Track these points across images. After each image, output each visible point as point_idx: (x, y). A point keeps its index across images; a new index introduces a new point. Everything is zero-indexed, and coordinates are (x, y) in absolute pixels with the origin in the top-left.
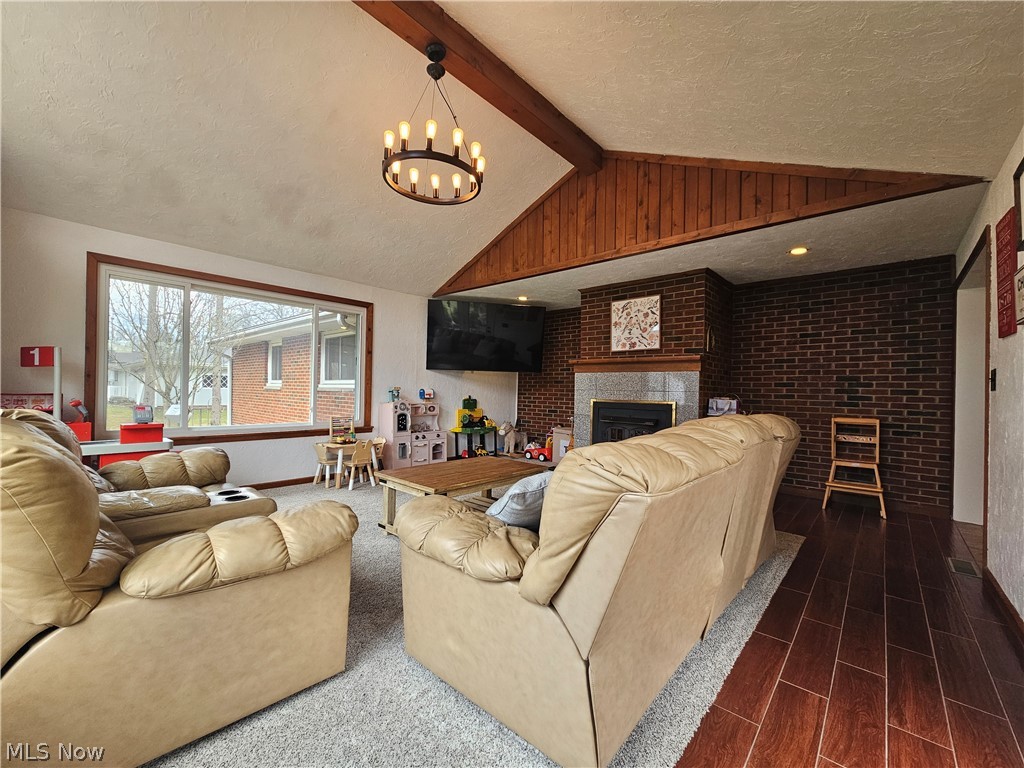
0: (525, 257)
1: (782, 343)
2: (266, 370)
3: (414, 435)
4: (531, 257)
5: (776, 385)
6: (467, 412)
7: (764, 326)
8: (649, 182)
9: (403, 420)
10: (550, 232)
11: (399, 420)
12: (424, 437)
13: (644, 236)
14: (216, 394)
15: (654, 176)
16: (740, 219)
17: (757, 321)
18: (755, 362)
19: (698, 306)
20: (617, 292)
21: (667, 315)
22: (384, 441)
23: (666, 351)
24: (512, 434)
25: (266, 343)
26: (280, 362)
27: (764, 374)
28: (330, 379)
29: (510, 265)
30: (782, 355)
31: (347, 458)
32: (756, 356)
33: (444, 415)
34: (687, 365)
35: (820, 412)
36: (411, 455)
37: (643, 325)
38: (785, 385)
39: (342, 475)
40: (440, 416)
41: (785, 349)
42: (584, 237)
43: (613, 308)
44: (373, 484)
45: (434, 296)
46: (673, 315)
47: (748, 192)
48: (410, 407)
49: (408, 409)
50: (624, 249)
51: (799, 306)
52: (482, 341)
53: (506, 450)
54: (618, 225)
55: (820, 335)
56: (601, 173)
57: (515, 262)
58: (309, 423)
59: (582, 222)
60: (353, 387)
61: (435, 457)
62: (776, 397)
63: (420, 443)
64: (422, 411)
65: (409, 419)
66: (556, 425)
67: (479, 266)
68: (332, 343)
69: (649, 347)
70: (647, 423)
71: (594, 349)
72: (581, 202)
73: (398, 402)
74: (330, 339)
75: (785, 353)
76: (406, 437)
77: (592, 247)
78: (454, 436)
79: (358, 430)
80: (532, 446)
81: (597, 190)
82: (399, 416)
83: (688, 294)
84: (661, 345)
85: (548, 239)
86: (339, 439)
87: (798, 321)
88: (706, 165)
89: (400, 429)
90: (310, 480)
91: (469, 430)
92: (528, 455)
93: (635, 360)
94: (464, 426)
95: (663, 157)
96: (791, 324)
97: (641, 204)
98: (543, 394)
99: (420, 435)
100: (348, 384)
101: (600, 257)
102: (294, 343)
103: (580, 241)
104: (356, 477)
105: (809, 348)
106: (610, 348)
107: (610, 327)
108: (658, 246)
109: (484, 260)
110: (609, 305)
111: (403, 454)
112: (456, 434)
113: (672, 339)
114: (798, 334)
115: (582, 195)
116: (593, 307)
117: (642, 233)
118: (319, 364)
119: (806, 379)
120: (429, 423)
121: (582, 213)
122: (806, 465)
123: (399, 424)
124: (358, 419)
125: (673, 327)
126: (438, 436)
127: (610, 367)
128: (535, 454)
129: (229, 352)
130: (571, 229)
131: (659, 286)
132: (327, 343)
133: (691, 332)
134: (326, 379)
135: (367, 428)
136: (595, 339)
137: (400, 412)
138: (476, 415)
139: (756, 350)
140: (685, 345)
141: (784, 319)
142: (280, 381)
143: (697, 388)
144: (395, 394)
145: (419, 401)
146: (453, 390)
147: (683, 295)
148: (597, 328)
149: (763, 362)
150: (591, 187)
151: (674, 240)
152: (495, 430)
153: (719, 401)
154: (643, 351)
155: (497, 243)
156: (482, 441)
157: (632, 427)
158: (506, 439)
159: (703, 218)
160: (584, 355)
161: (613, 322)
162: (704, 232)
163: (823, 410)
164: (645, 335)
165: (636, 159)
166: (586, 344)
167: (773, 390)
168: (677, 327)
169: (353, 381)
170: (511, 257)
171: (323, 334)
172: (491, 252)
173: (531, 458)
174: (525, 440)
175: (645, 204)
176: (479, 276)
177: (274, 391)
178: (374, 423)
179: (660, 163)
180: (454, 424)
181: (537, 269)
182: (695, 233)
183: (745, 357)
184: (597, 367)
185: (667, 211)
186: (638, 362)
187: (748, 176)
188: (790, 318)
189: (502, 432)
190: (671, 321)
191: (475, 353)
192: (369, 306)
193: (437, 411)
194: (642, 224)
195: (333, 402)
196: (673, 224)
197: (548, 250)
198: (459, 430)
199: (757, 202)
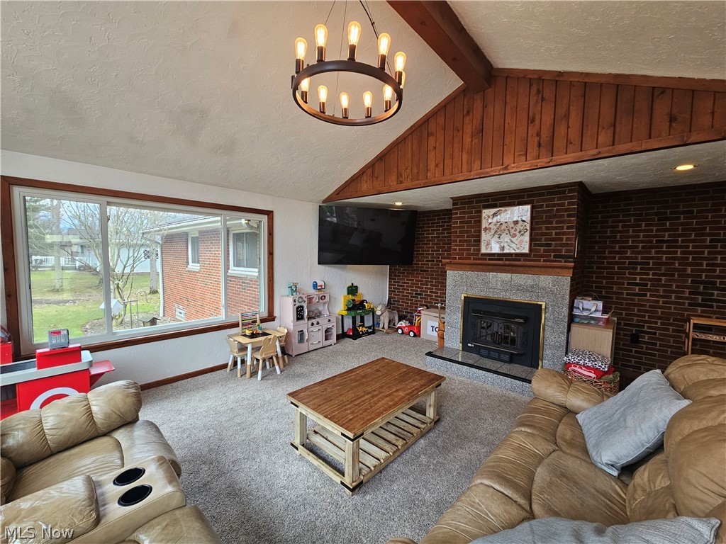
0: (409, 171)
1: (637, 247)
2: (188, 255)
3: (310, 322)
4: (415, 171)
5: (628, 284)
6: (351, 297)
7: (619, 232)
8: (543, 99)
9: (300, 311)
10: (435, 148)
11: (297, 312)
12: (318, 323)
13: (535, 153)
14: (153, 266)
15: (548, 93)
16: (650, 138)
17: (613, 227)
18: (608, 263)
19: (569, 216)
20: (488, 201)
21: (537, 223)
22: (286, 331)
23: (535, 256)
24: (386, 314)
25: (186, 234)
26: (198, 250)
27: (617, 273)
28: (237, 266)
29: (394, 177)
30: (637, 258)
31: (256, 349)
32: (609, 257)
33: (332, 300)
34: (558, 270)
35: (672, 311)
36: (307, 340)
37: (512, 231)
38: (637, 284)
39: (252, 365)
40: (329, 303)
41: (640, 253)
42: (470, 153)
43: (484, 215)
44: (278, 372)
45: (324, 202)
46: (543, 223)
47: (661, 109)
48: (306, 300)
49: (305, 302)
50: (513, 165)
51: (656, 214)
52: (355, 233)
53: (381, 326)
54: (507, 142)
55: (677, 241)
56: (489, 92)
57: (399, 175)
58: (221, 318)
59: (467, 139)
60: (257, 274)
61: (326, 339)
62: (628, 294)
63: (315, 328)
64: (315, 300)
65: (306, 310)
66: (422, 306)
67: (365, 178)
68: (238, 237)
69: (518, 251)
70: (517, 320)
71: (464, 250)
72: (467, 119)
73: (297, 296)
74: (237, 234)
75: (640, 256)
76: (304, 325)
77: (478, 163)
78: (340, 317)
79: (263, 321)
80: (403, 324)
81: (484, 107)
82: (297, 308)
83: (559, 205)
84: (531, 250)
85: (432, 155)
86: (248, 332)
87: (655, 228)
88: (612, 81)
89: (298, 319)
90: (225, 366)
91: (353, 313)
92: (400, 331)
93: (505, 262)
94: (349, 309)
95: (560, 74)
96: (647, 231)
97: (533, 121)
98: (410, 280)
99: (315, 321)
100: (253, 272)
101: (487, 173)
102: (207, 235)
103: (465, 156)
104: (264, 367)
105: (665, 253)
106: (479, 250)
107: (480, 231)
108: (551, 164)
109: (369, 171)
110: (480, 212)
111: (301, 340)
112: (342, 316)
113: (542, 245)
114: (654, 240)
115: (468, 112)
116: (464, 213)
117: (533, 150)
118: (228, 254)
119: (660, 280)
120: (321, 308)
121: (468, 130)
122: (655, 355)
123: (297, 314)
124: (263, 310)
125: (543, 234)
126: (329, 321)
127: (480, 267)
128: (406, 330)
129: (158, 239)
130: (455, 145)
131: (529, 196)
132: (233, 237)
133: (561, 239)
134: (234, 266)
135: (271, 318)
136: (465, 241)
137: (298, 304)
138: (358, 299)
139: (610, 253)
140: (554, 251)
141: (641, 226)
142: (198, 265)
143: (568, 292)
144: (294, 289)
145: (313, 292)
146: (339, 279)
147: (554, 205)
148: (467, 232)
149: (617, 263)
150: (478, 104)
151: (570, 157)
152: (373, 311)
153: (585, 302)
154: (511, 254)
155: (381, 158)
156: (362, 320)
157: (501, 321)
158: (381, 318)
159: (604, 137)
160: (455, 254)
161: (483, 226)
162: (605, 150)
163: (675, 308)
164: (513, 239)
165: (529, 76)
166: (457, 245)
167: (626, 289)
168: (546, 234)
169: (257, 270)
170: (395, 170)
171: (230, 230)
172: (376, 165)
173: (403, 333)
174: (397, 318)
175: (537, 122)
176: (365, 187)
177: (194, 272)
178: (276, 313)
179: (557, 81)
180: (340, 307)
181: (421, 182)
182: (595, 152)
183: (598, 257)
184: (468, 266)
185: (561, 130)
186: (509, 265)
187: (663, 92)
188: (646, 225)
189: (378, 313)
190: (541, 228)
191: (351, 242)
192: (269, 214)
193: (327, 299)
194: (533, 141)
195: (240, 285)
196: (568, 142)
197: (432, 165)
198: (345, 313)
199: (672, 119)
